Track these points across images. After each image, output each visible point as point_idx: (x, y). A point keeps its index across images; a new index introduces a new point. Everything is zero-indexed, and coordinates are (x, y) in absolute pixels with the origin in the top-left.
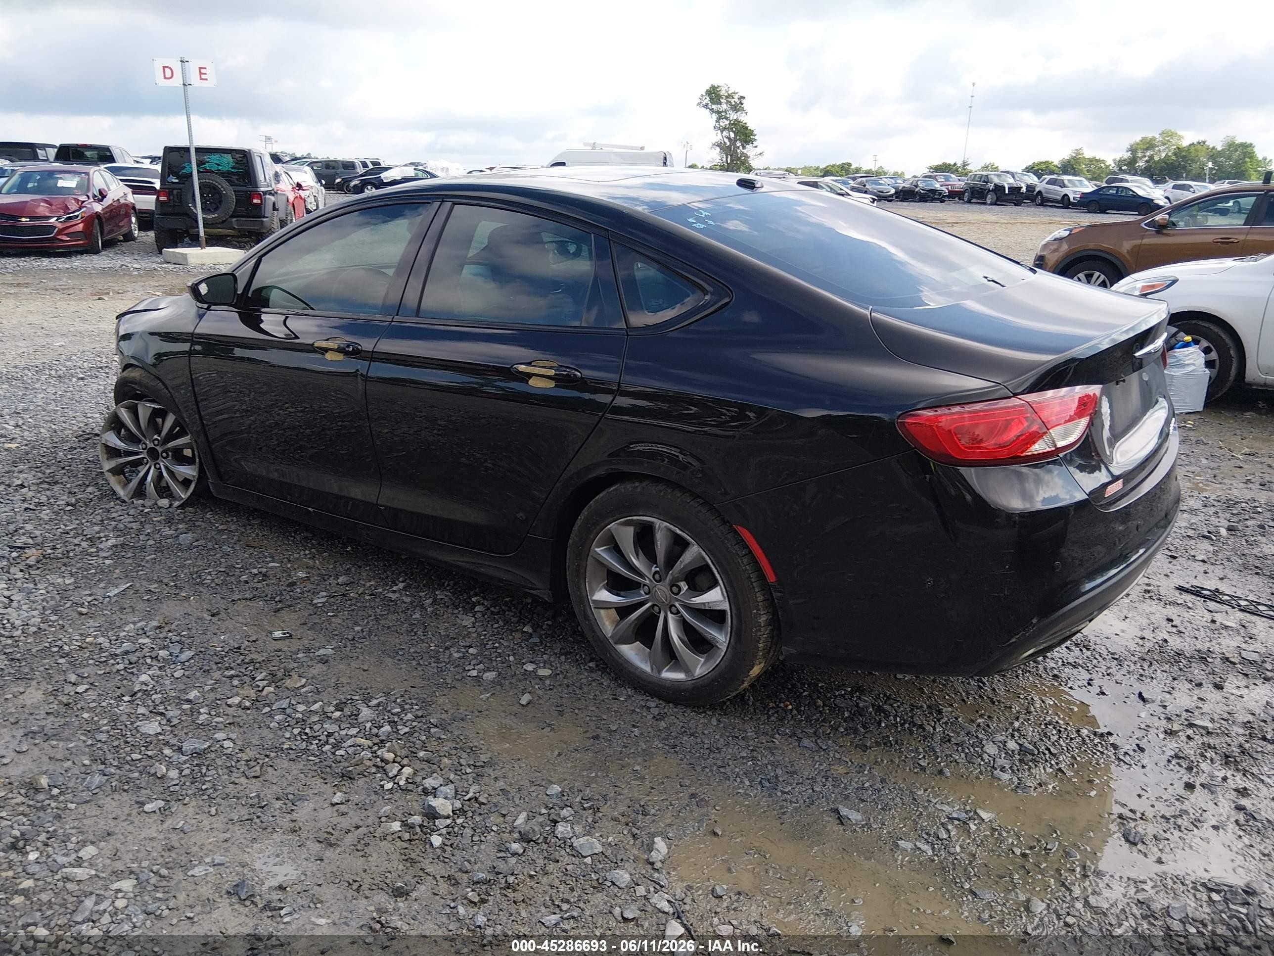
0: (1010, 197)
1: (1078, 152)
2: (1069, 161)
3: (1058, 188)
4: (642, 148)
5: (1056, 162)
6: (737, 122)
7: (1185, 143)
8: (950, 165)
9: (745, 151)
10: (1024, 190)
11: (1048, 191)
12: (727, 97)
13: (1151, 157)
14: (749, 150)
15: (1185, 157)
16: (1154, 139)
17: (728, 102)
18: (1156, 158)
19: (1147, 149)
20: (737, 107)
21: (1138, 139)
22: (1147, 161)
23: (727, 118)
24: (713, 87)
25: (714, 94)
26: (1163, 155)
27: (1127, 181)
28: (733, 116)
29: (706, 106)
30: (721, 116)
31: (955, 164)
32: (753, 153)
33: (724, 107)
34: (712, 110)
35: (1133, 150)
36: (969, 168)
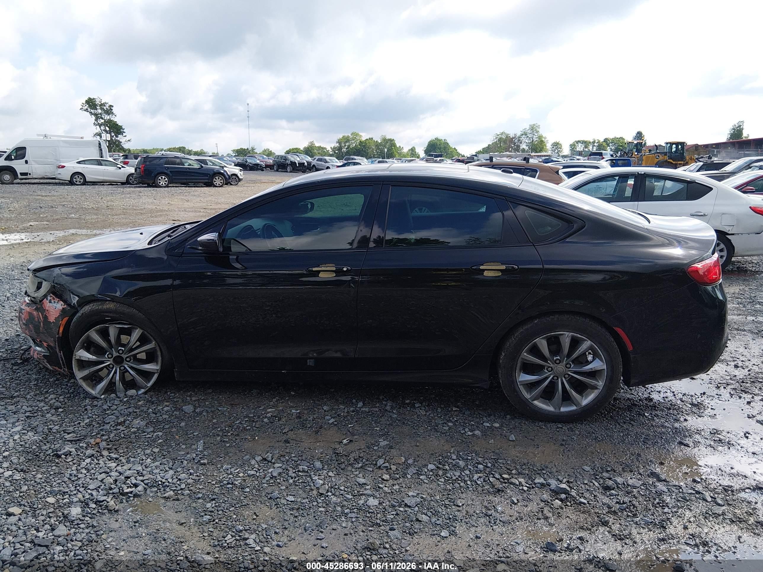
0: (299, 168)
1: (312, 143)
2: (308, 148)
3: (323, 163)
4: (82, 138)
5: (302, 149)
6: (110, 121)
7: (363, 139)
8: (245, 149)
9: (118, 139)
10: (306, 164)
11: (318, 165)
12: (100, 105)
13: (349, 146)
14: (120, 138)
15: (364, 146)
16: (348, 137)
17: (101, 109)
18: (351, 147)
19: (346, 142)
20: (109, 111)
21: (341, 136)
22: (347, 149)
23: (102, 118)
24: (90, 99)
25: (91, 103)
26: (354, 145)
27: (355, 159)
28: (107, 117)
29: (86, 110)
30: (97, 117)
31: (248, 149)
32: (124, 140)
33: (100, 111)
34: (91, 113)
35: (339, 142)
36: (255, 151)
